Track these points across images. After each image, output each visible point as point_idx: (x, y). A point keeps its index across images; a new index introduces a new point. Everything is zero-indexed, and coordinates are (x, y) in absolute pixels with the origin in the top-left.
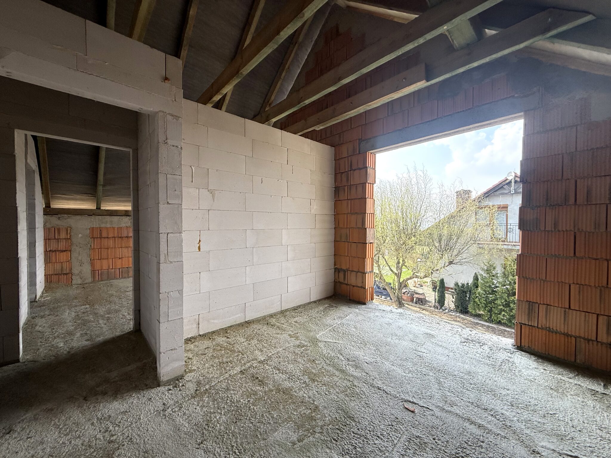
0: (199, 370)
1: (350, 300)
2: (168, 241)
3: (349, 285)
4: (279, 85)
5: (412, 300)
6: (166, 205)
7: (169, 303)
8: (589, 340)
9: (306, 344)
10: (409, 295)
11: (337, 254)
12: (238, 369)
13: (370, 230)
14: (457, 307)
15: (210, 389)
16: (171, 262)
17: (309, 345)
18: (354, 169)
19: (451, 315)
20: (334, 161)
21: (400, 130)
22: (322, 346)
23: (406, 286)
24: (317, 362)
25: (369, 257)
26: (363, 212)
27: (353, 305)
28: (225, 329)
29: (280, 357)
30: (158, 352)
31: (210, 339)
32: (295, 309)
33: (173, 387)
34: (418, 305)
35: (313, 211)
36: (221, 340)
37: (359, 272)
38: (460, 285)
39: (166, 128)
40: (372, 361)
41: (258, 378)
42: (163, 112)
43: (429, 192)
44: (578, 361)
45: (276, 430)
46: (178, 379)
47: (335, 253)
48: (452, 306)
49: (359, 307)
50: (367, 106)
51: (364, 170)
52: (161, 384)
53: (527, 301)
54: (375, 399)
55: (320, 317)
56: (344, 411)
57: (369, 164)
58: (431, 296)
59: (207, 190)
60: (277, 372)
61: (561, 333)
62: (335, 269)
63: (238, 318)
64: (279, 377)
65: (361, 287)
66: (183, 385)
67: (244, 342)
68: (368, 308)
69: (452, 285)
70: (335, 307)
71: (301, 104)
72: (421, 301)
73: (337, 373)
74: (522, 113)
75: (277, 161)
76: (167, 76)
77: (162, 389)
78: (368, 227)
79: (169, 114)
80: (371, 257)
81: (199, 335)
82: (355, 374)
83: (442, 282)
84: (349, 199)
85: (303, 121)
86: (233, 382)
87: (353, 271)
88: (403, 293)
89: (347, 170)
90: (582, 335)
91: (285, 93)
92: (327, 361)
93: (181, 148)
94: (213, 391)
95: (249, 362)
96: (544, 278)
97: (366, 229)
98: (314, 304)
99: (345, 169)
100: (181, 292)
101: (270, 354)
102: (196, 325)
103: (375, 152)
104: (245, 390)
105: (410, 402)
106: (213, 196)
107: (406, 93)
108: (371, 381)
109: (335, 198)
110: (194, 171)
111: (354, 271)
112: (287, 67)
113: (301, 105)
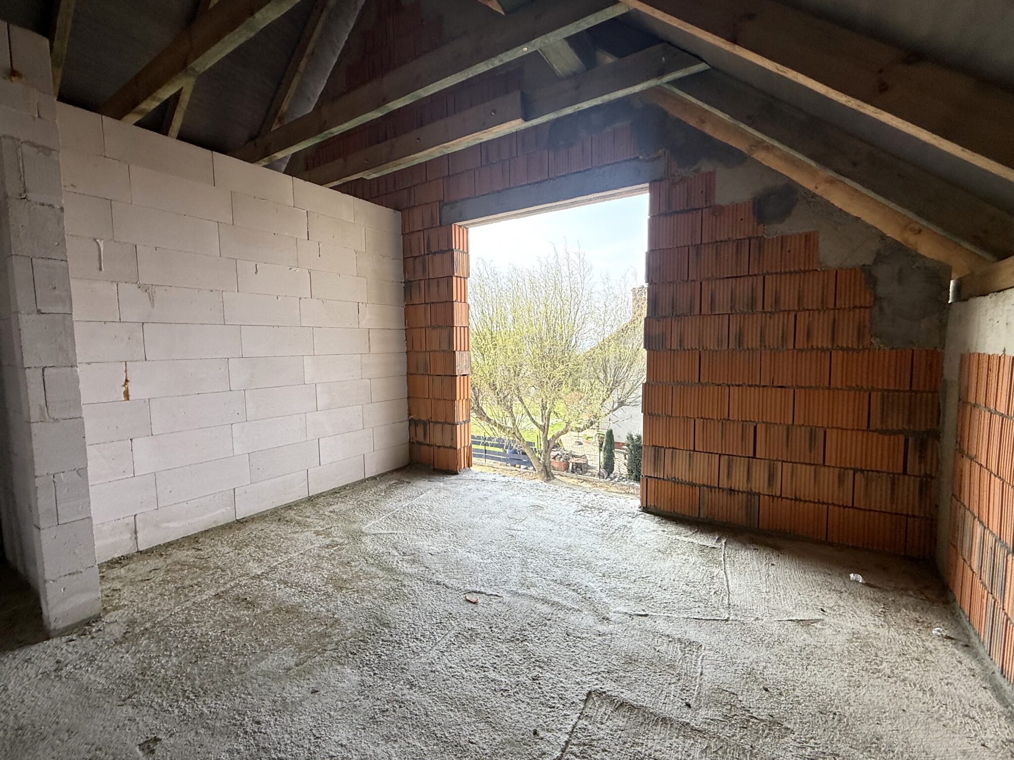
0: (135, 604)
1: (434, 470)
2: (46, 383)
3: (432, 445)
4: (295, 81)
5: (567, 469)
6: (35, 316)
7: (58, 493)
8: (711, 488)
9: (341, 541)
10: (562, 460)
11: (412, 396)
12: (212, 592)
13: (462, 354)
14: (630, 471)
15: (153, 627)
16: (56, 420)
17: (346, 542)
18: (433, 251)
19: (622, 485)
20: (402, 237)
21: (499, 192)
22: (368, 541)
23: (557, 446)
24: (353, 564)
25: (462, 398)
26: (449, 325)
27: (438, 477)
28: (193, 537)
29: (291, 565)
30: (41, 582)
31: (162, 555)
32: (334, 492)
33: (79, 636)
34: (574, 475)
35: (364, 323)
36: (186, 555)
37: (446, 423)
38: (635, 438)
39: (21, 170)
40: (439, 551)
41: (246, 599)
42: (12, 138)
43: (589, 289)
44: (702, 515)
45: (264, 659)
46: (89, 623)
47: (408, 394)
48: (624, 471)
49: (445, 478)
50: (442, 147)
51: (449, 254)
52: (51, 634)
53: (653, 446)
54: (428, 598)
55: (377, 500)
56: (378, 619)
57: (457, 244)
58: (595, 458)
59: (135, 286)
60: (282, 586)
61: (685, 483)
62: (410, 421)
63: (221, 515)
64: (282, 593)
65: (451, 447)
66: (100, 630)
67: (228, 553)
68: (460, 479)
69: (624, 440)
70: (407, 482)
71: (326, 132)
72: (580, 468)
73: (381, 574)
74: (647, 185)
75: (286, 234)
76: (15, 67)
77: (55, 641)
78: (459, 349)
79: (27, 142)
80: (466, 397)
81: (138, 552)
82: (410, 570)
83: (610, 434)
84: (428, 303)
85: (341, 161)
86: (198, 611)
87: (437, 422)
88: (552, 457)
89: (423, 253)
90: (706, 484)
91: (312, 98)
92: (371, 561)
93: (62, 209)
94: (158, 630)
95: (234, 579)
96: (670, 414)
97: (454, 352)
98: (372, 482)
99: (420, 252)
100: (82, 472)
101: (275, 563)
102: (130, 535)
103: (466, 225)
104: (220, 618)
105: (475, 592)
106: (152, 299)
107: (501, 134)
108: (429, 577)
109: (405, 300)
110: (102, 249)
111: (439, 423)
112: (308, 51)
113: (326, 135)
